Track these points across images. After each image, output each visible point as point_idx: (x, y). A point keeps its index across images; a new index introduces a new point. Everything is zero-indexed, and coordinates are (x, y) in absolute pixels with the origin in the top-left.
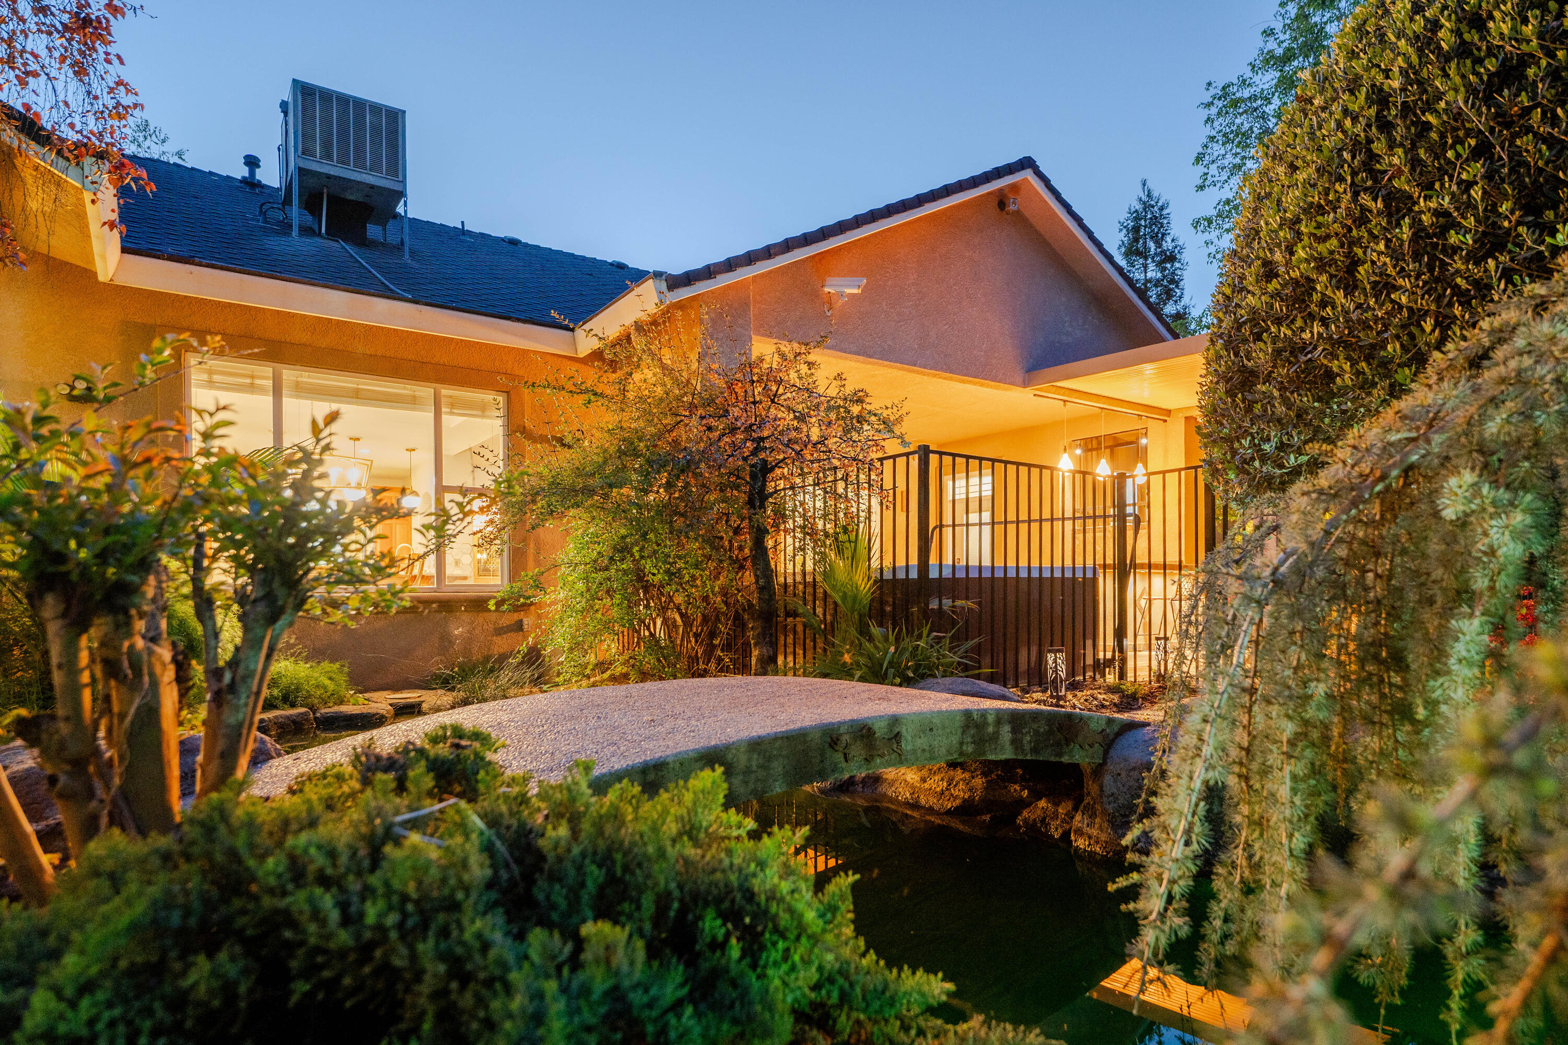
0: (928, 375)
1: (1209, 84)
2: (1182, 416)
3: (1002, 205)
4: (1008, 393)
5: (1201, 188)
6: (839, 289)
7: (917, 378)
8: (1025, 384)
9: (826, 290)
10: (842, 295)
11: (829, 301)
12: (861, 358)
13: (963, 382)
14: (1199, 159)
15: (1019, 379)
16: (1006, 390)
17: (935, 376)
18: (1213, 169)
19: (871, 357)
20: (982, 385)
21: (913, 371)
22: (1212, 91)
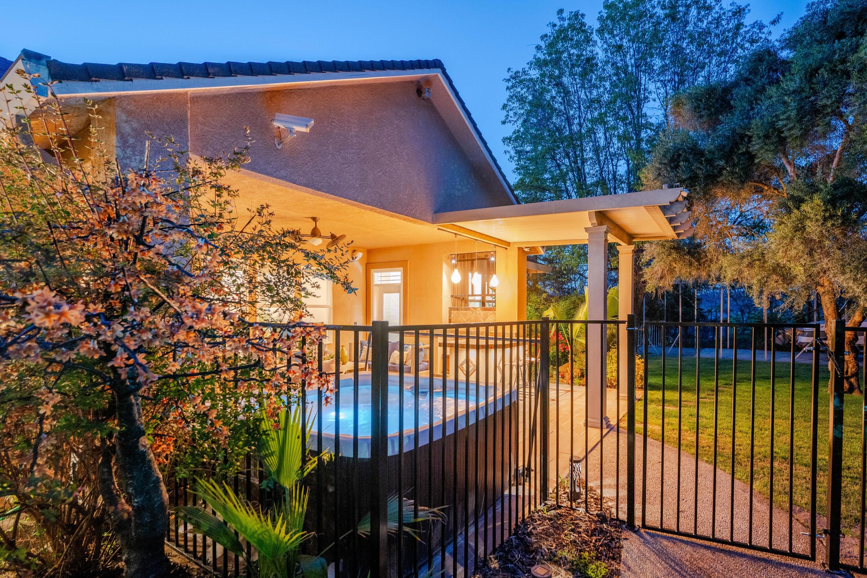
0: (366, 209)
1: (509, 69)
2: (516, 246)
3: (419, 92)
4: (422, 226)
5: (504, 123)
6: (288, 125)
7: (357, 209)
8: (434, 222)
9: (276, 124)
10: (291, 131)
11: (279, 135)
12: (310, 190)
13: (392, 216)
14: (505, 107)
15: (430, 218)
16: (421, 224)
17: (371, 210)
18: (511, 113)
19: (319, 190)
20: (405, 220)
21: (355, 205)
22: (510, 74)
